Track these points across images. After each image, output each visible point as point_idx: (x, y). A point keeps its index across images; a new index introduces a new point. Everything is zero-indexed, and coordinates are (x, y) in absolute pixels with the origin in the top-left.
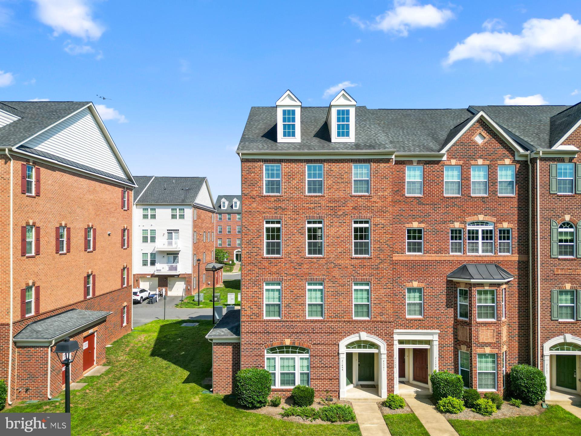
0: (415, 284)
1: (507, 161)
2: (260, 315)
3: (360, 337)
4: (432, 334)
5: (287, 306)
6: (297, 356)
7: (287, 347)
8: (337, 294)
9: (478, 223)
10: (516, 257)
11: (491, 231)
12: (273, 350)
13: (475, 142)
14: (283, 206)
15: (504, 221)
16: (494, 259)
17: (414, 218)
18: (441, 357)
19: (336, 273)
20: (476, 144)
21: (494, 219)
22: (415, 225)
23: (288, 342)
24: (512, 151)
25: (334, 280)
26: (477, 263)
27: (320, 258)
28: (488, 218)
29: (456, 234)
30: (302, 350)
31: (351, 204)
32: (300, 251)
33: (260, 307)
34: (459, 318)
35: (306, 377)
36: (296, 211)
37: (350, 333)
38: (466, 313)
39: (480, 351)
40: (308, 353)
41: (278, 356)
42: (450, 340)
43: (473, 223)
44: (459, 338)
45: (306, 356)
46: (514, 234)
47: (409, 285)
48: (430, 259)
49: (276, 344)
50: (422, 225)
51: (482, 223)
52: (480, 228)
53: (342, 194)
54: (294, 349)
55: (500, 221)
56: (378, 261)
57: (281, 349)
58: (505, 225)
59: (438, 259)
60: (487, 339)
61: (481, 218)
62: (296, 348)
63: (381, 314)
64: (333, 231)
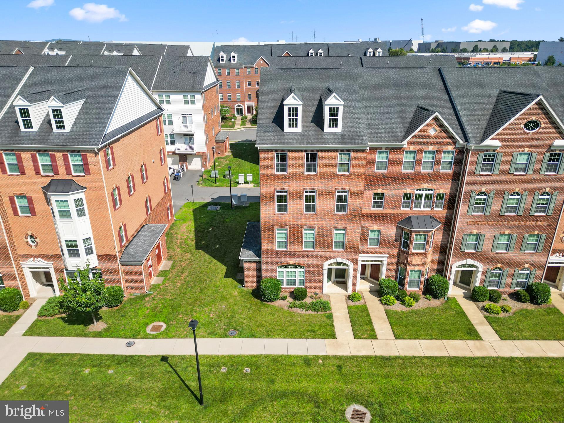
0: (376, 228)
1: (450, 148)
2: (273, 248)
3: (337, 260)
4: (384, 257)
5: (291, 243)
6: (297, 270)
7: (290, 265)
8: (322, 236)
9: (423, 189)
10: (445, 212)
11: (431, 195)
12: (282, 267)
13: (429, 134)
14: (289, 181)
15: (441, 188)
16: (430, 213)
17: (379, 186)
18: (388, 269)
19: (323, 224)
20: (429, 135)
21: (434, 187)
22: (380, 191)
23: (291, 263)
24: (455, 141)
25: (321, 228)
26: (419, 216)
27: (313, 215)
28: (430, 187)
29: (408, 196)
30: (300, 267)
31: (336, 180)
32: (300, 210)
33: (273, 243)
34: (402, 249)
35: (303, 282)
36: (298, 185)
37: (331, 258)
38: (406, 245)
39: (411, 268)
40: (304, 268)
41: (285, 270)
42: (395, 260)
43: (420, 190)
44: (400, 260)
45: (303, 270)
46: (447, 197)
47: (372, 228)
48: (387, 213)
49: (284, 263)
50: (384, 192)
51: (426, 190)
52: (424, 193)
53: (329, 174)
54: (295, 266)
55: (438, 189)
56: (352, 216)
57: (287, 266)
58: (442, 191)
59: (392, 212)
60: (417, 262)
61: (426, 186)
62: (297, 266)
63: (351, 248)
64: (322, 198)
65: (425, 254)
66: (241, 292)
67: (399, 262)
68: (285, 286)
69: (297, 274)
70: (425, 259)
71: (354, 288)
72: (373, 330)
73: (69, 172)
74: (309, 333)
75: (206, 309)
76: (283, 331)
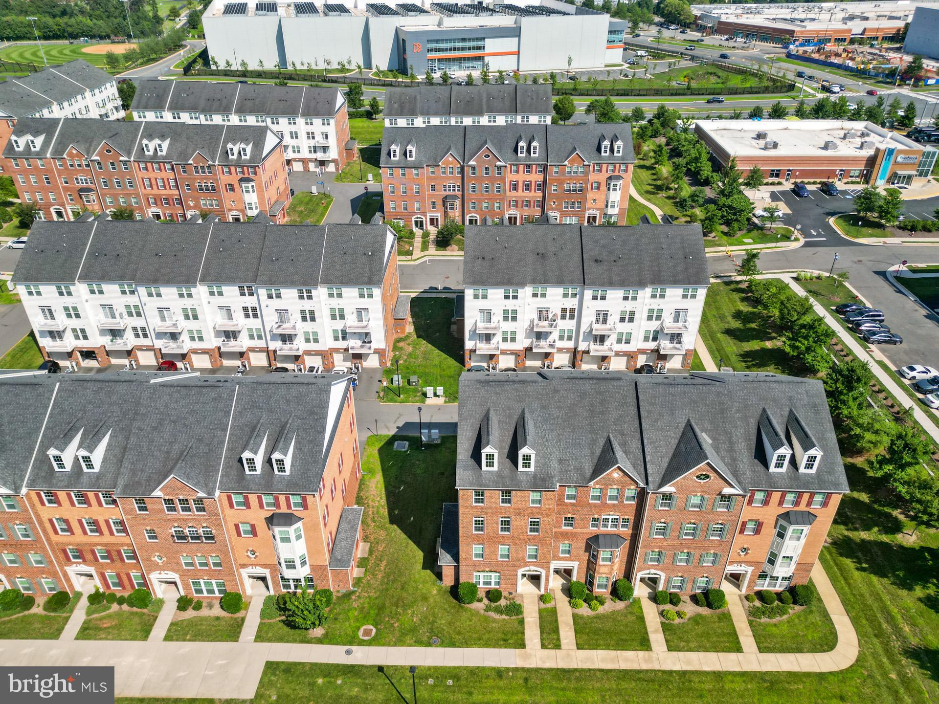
0: (567, 542)
1: (633, 487)
2: (471, 558)
3: (530, 568)
4: (575, 564)
5: (487, 555)
6: (493, 574)
7: (486, 571)
8: (517, 550)
9: (609, 515)
10: (631, 532)
11: (617, 519)
12: (479, 572)
14: (486, 511)
15: (626, 515)
16: (617, 532)
17: (569, 512)
18: (578, 573)
19: (518, 541)
20: (613, 478)
21: (620, 514)
22: (570, 515)
23: (487, 569)
24: (637, 483)
25: (516, 544)
26: (605, 535)
27: (508, 534)
28: (616, 514)
29: (594, 519)
30: (496, 572)
31: (529, 511)
32: (496, 531)
33: (471, 555)
34: (591, 559)
35: (498, 584)
36: (494, 513)
37: (524, 567)
38: (595, 557)
39: (599, 575)
41: (481, 574)
42: (585, 567)
43: (606, 515)
44: (589, 567)
45: (498, 574)
46: (632, 521)
47: (563, 542)
48: (577, 531)
49: (481, 569)
50: (574, 516)
51: (612, 515)
52: (611, 517)
53: (523, 506)
55: (623, 515)
56: (544, 536)
57: (483, 571)
58: (627, 517)
59: (582, 531)
60: (604, 571)
61: (612, 513)
62: (492, 571)
63: (543, 559)
64: (516, 523)
65: (612, 565)
66: (439, 590)
67: (588, 569)
68: (481, 585)
69: (493, 578)
70: (612, 569)
71: (546, 588)
72: (558, 639)
73: (289, 507)
74: (502, 642)
75: (409, 611)
76: (480, 639)
